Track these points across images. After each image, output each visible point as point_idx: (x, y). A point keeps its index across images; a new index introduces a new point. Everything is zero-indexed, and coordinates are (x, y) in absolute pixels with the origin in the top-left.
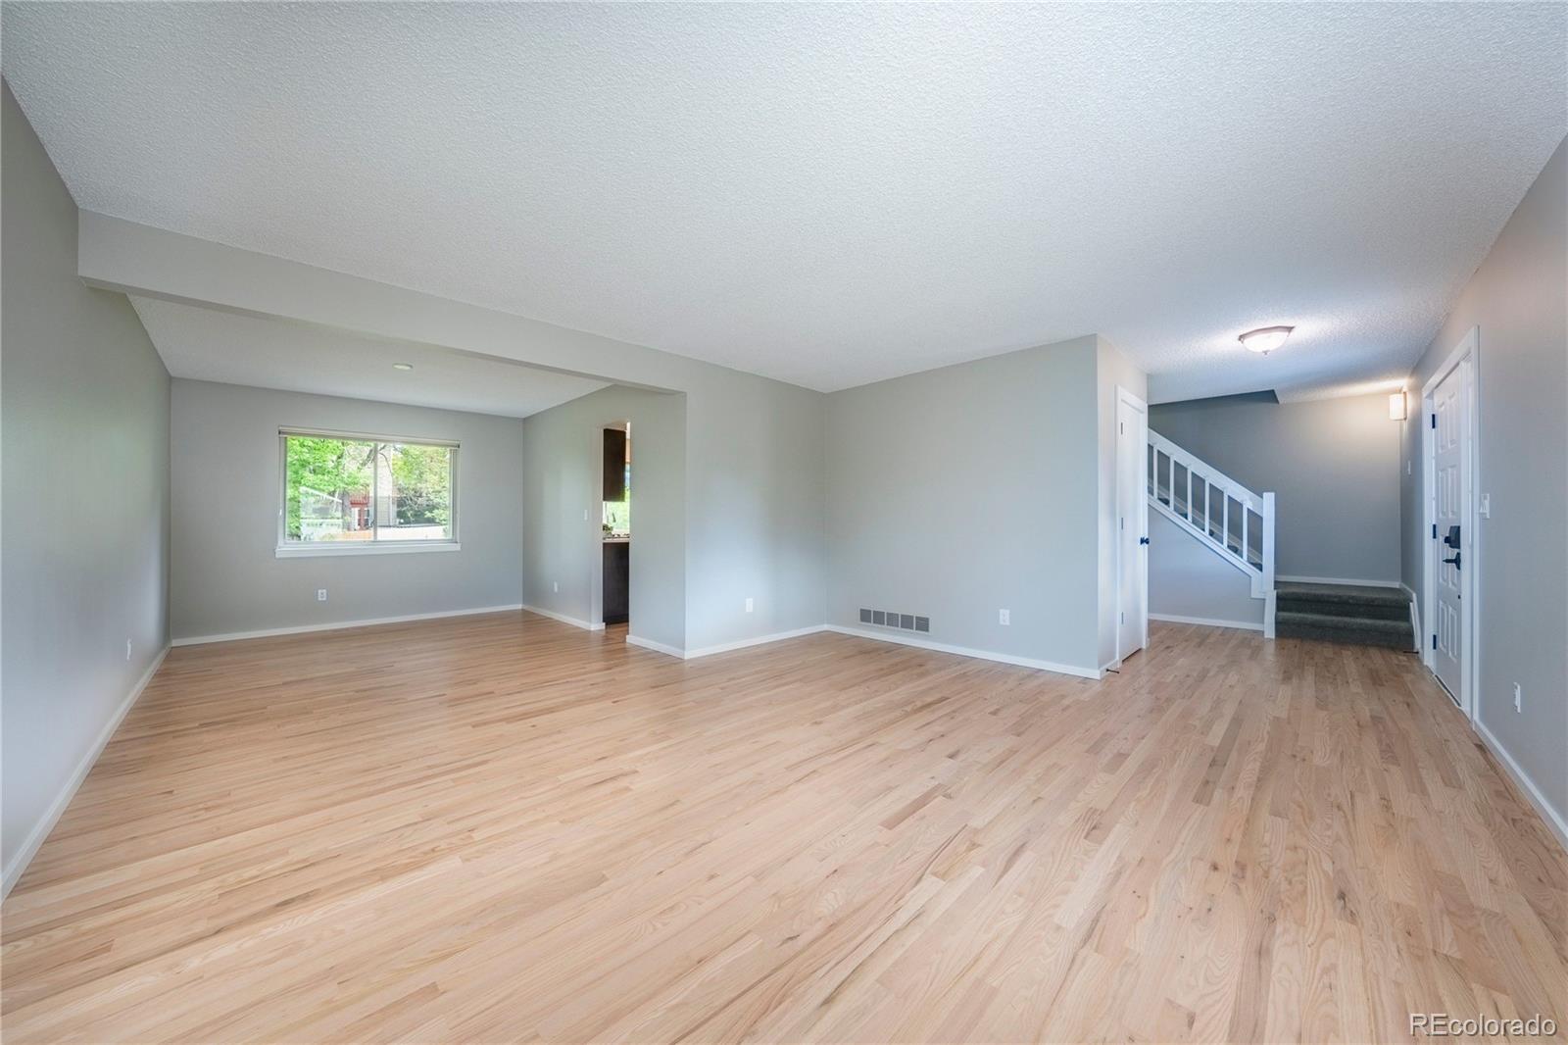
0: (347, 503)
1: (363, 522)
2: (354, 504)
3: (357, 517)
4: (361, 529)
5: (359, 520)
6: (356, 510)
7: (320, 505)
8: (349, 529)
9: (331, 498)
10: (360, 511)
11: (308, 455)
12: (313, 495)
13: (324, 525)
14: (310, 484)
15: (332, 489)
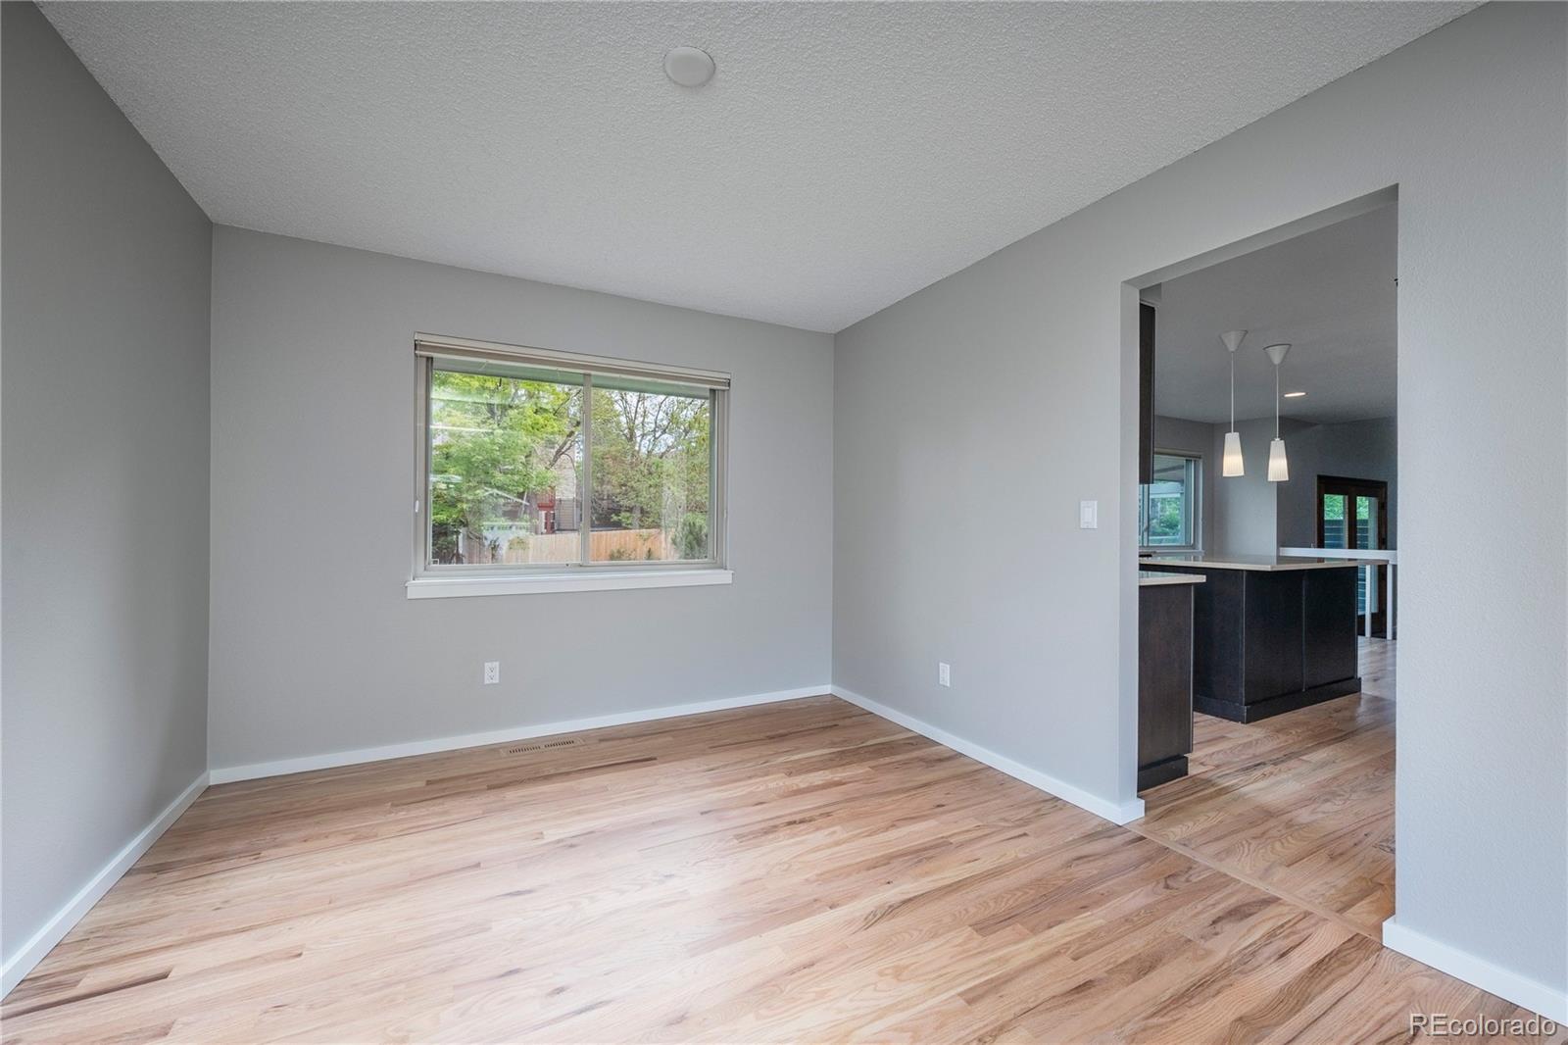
0: (535, 506)
1: (549, 527)
2: (541, 507)
3: (544, 521)
4: (547, 533)
5: (546, 523)
6: (543, 513)
7: (509, 508)
8: (536, 533)
9: (520, 501)
10: (546, 514)
11: (498, 453)
12: (502, 497)
13: (514, 528)
14: (499, 484)
15: (521, 490)
